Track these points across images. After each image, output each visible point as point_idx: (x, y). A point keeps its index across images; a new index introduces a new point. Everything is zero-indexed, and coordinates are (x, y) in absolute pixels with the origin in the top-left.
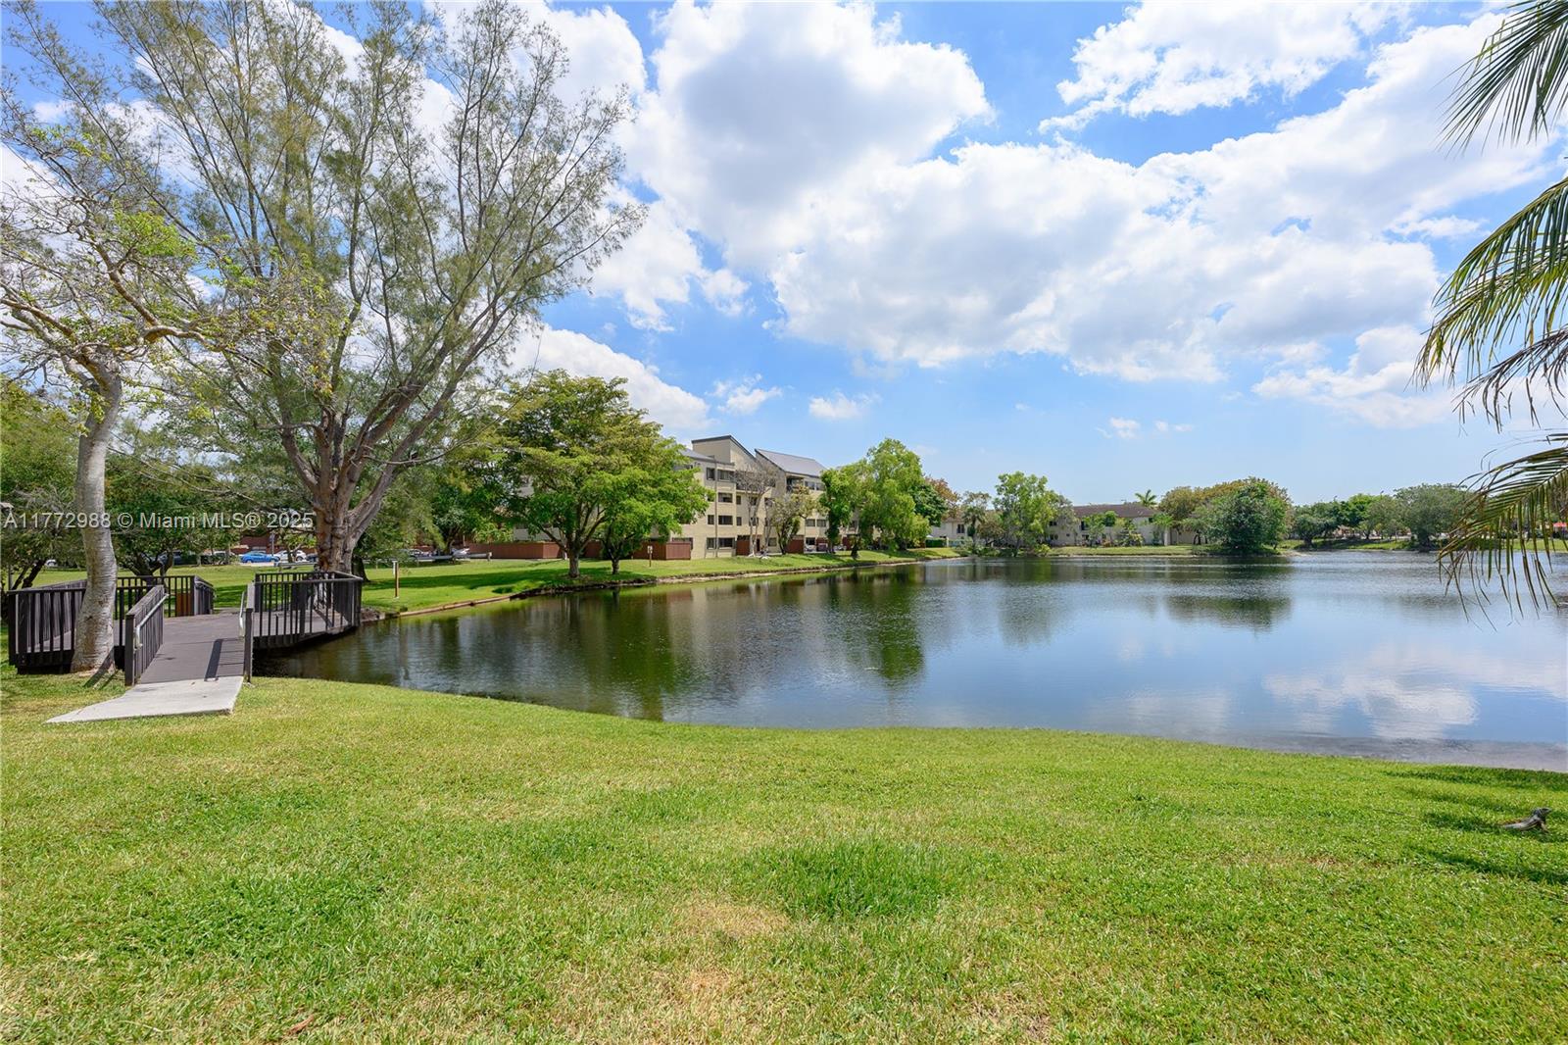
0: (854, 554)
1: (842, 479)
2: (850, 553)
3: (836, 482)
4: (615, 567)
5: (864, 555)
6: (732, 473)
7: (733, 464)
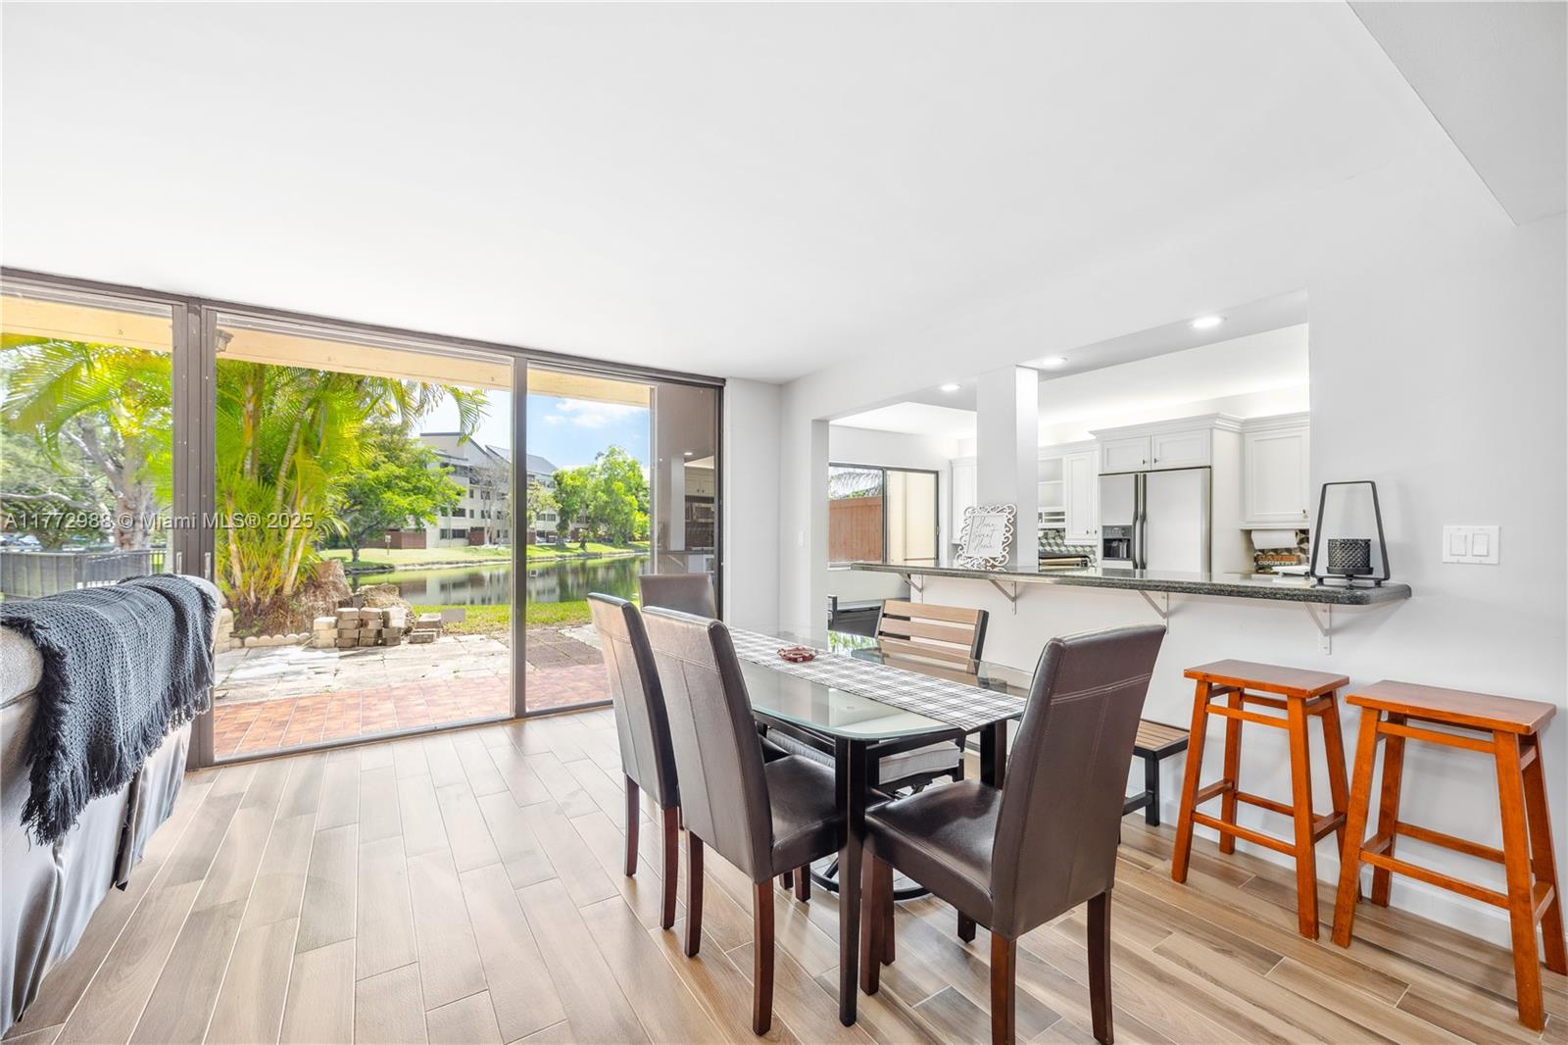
0: (583, 546)
1: (572, 479)
2: (578, 545)
3: (567, 480)
4: (355, 554)
5: (591, 547)
6: (466, 468)
7: (467, 460)
